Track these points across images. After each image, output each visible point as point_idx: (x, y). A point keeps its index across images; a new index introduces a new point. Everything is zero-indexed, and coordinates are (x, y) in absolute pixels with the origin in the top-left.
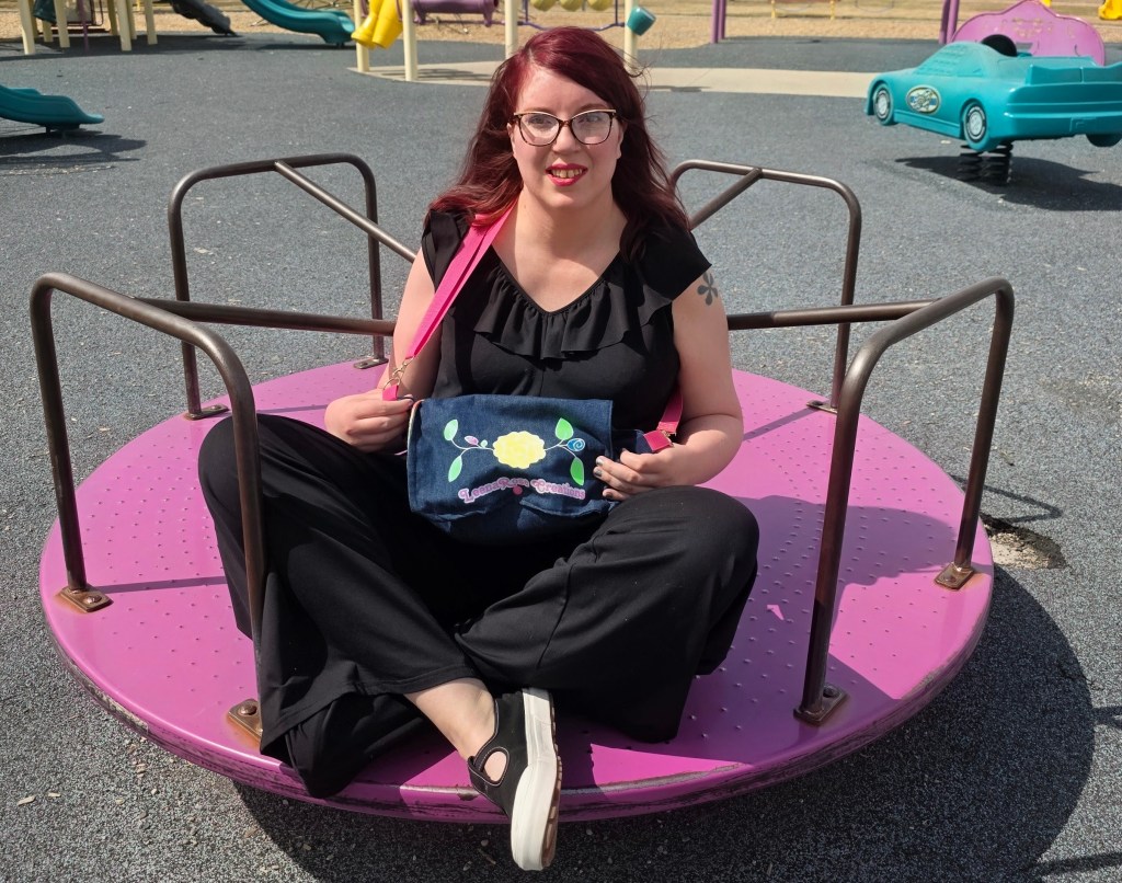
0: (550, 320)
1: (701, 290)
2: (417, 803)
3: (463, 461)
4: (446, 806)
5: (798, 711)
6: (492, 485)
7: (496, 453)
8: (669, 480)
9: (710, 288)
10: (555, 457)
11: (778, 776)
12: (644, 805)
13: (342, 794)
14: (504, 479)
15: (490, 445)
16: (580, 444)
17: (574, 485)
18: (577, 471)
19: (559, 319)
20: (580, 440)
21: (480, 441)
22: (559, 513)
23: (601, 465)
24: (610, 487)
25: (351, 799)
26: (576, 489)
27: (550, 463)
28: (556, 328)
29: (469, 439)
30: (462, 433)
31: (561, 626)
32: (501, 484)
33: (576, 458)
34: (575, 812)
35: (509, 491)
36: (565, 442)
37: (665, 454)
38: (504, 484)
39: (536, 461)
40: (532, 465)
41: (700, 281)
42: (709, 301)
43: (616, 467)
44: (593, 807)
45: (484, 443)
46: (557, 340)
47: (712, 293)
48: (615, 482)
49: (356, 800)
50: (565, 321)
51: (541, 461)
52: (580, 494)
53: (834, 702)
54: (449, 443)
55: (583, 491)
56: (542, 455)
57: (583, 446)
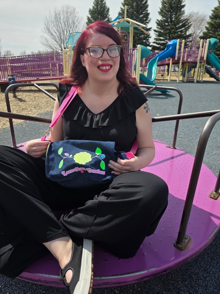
0: (96, 116)
1: (145, 108)
2: (45, 280)
3: (63, 161)
4: (55, 282)
5: (175, 245)
6: (73, 170)
7: (74, 159)
8: (134, 168)
9: (147, 107)
10: (95, 161)
11: (170, 270)
12: (124, 282)
13: (21, 275)
14: (77, 168)
15: (73, 156)
16: (104, 156)
17: (101, 170)
18: (103, 165)
19: (99, 116)
20: (103, 155)
21: (70, 155)
22: (96, 180)
23: (111, 163)
24: (114, 170)
25: (24, 277)
26: (102, 171)
27: (93, 162)
28: (97, 119)
29: (66, 154)
30: (64, 152)
31: (96, 221)
32: (76, 169)
33: (102, 161)
34: (100, 285)
35: (79, 172)
36: (99, 155)
37: (132, 160)
38: (77, 169)
39: (88, 162)
40: (86, 163)
41: (144, 105)
42: (147, 112)
43: (116, 164)
44: (106, 284)
45: (71, 156)
46: (98, 122)
47: (148, 109)
48: (115, 169)
49: (25, 278)
50: (100, 117)
51: (90, 162)
52: (103, 173)
53: (187, 241)
54: (59, 155)
55: (105, 172)
56: (91, 160)
57: (104, 157)
